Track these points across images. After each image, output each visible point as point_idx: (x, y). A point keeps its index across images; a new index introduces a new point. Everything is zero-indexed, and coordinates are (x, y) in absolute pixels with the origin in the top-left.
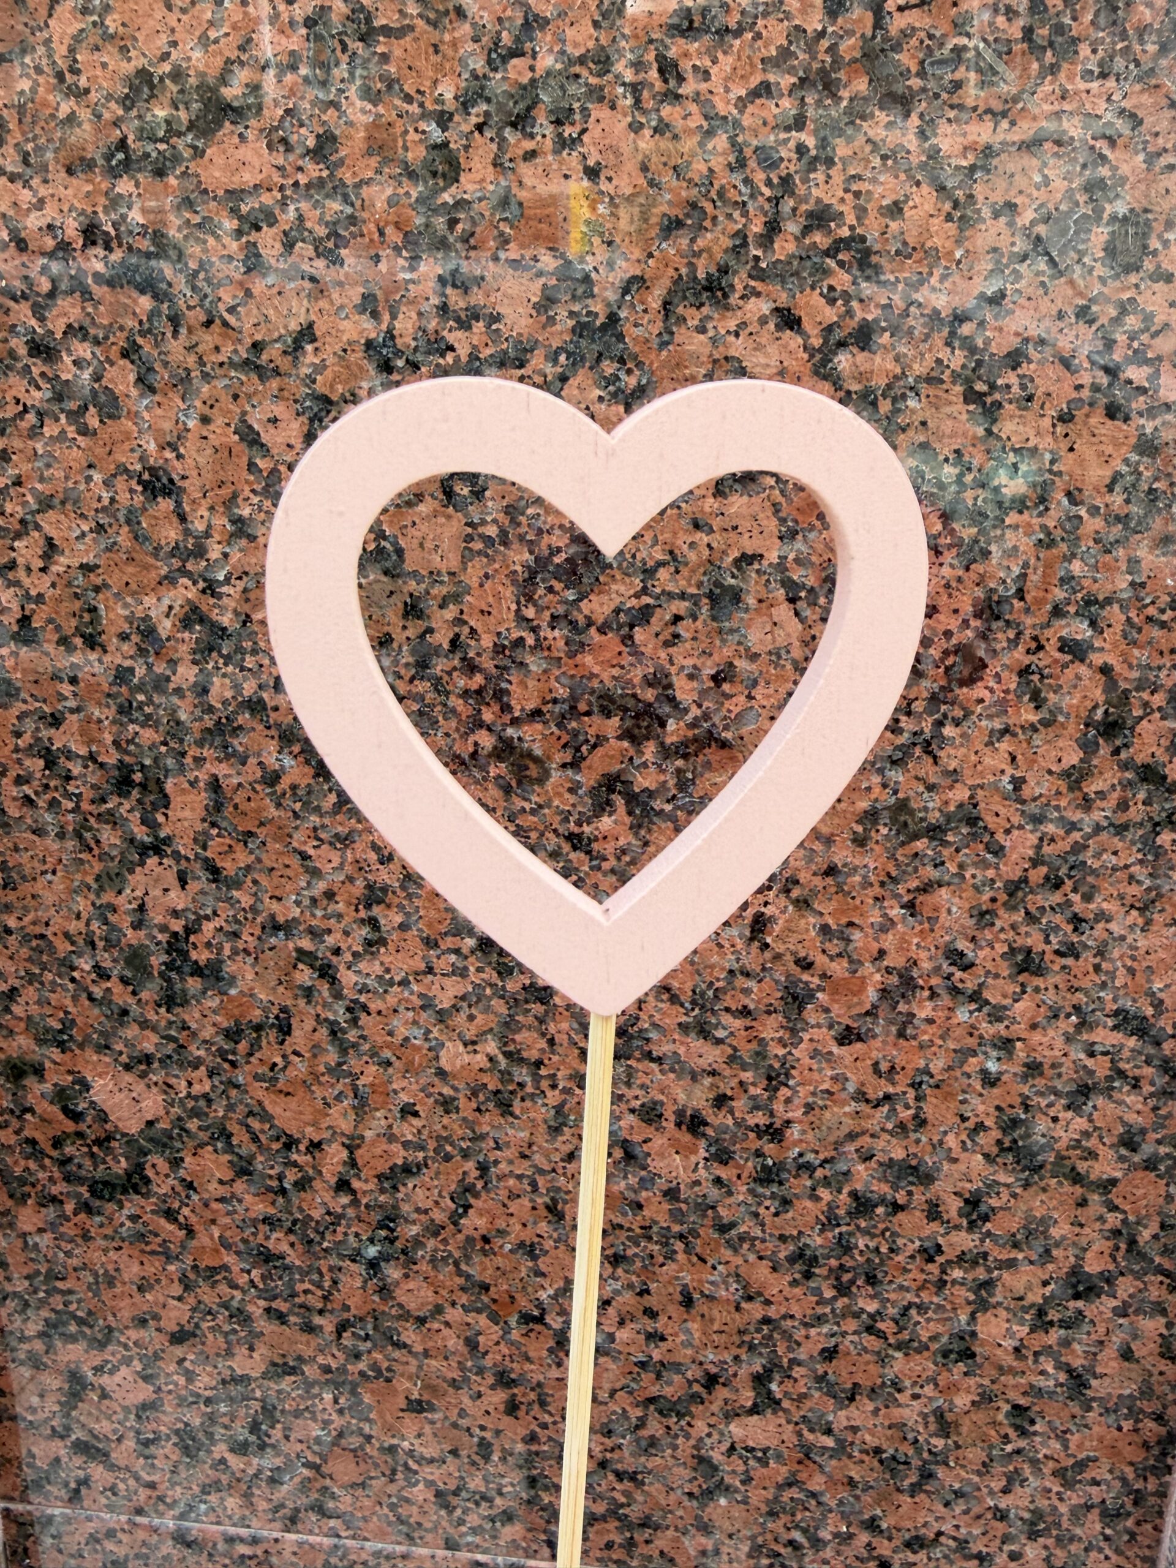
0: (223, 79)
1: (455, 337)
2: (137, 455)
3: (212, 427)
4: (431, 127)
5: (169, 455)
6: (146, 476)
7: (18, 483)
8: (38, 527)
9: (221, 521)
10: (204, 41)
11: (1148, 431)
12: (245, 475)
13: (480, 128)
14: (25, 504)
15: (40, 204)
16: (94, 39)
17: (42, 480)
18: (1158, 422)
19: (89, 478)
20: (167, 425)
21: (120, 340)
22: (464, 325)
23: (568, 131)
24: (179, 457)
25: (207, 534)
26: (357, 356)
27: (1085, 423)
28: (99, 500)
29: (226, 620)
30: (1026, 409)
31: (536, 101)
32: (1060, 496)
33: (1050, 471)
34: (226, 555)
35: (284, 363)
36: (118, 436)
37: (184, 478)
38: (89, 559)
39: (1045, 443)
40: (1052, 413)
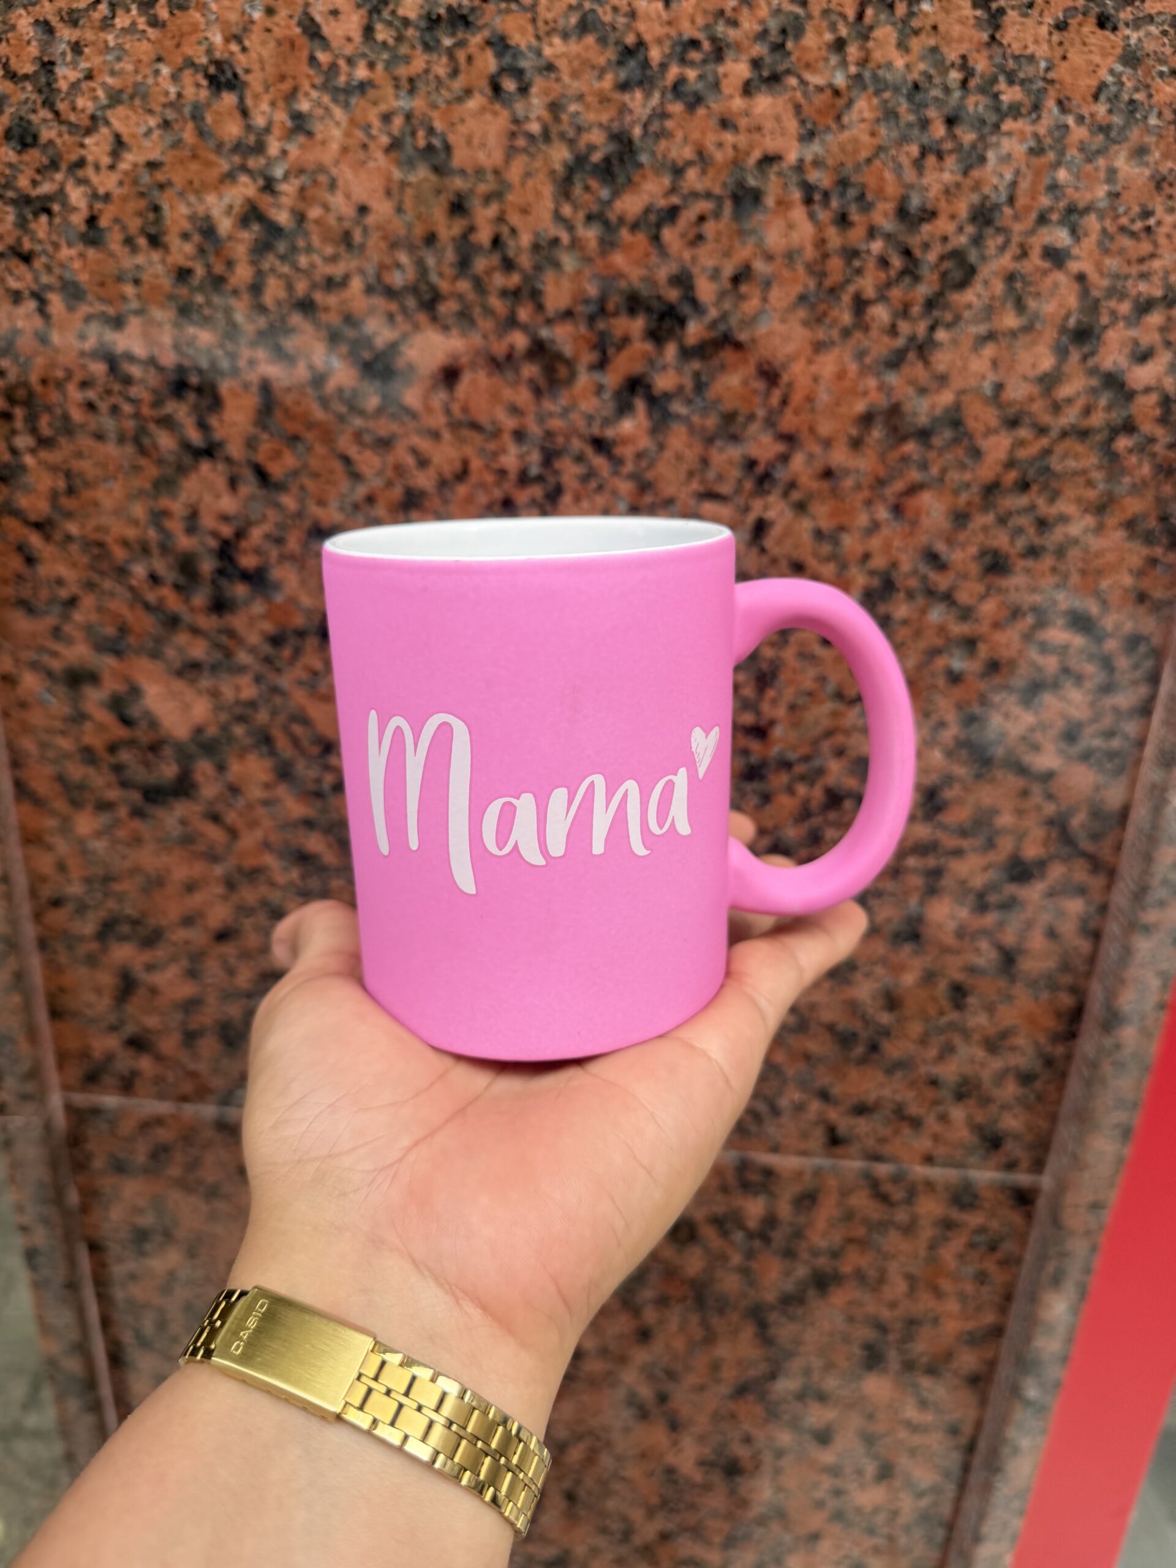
2: (203, 48)
3: (276, 19)
5: (234, 47)
6: (212, 70)
7: (89, 76)
8: (107, 123)
9: (281, 117)
11: (1133, 41)
12: (306, 69)
14: (95, 99)
17: (112, 73)
18: (1141, 33)
19: (157, 72)
20: (233, 17)
24: (244, 50)
25: (268, 130)
27: (1078, 32)
28: (167, 93)
29: (282, 218)
30: (1026, 15)
32: (1050, 104)
33: (1045, 79)
34: (284, 153)
36: (186, 28)
37: (248, 71)
38: (155, 155)
39: (1041, 51)
40: (1049, 20)
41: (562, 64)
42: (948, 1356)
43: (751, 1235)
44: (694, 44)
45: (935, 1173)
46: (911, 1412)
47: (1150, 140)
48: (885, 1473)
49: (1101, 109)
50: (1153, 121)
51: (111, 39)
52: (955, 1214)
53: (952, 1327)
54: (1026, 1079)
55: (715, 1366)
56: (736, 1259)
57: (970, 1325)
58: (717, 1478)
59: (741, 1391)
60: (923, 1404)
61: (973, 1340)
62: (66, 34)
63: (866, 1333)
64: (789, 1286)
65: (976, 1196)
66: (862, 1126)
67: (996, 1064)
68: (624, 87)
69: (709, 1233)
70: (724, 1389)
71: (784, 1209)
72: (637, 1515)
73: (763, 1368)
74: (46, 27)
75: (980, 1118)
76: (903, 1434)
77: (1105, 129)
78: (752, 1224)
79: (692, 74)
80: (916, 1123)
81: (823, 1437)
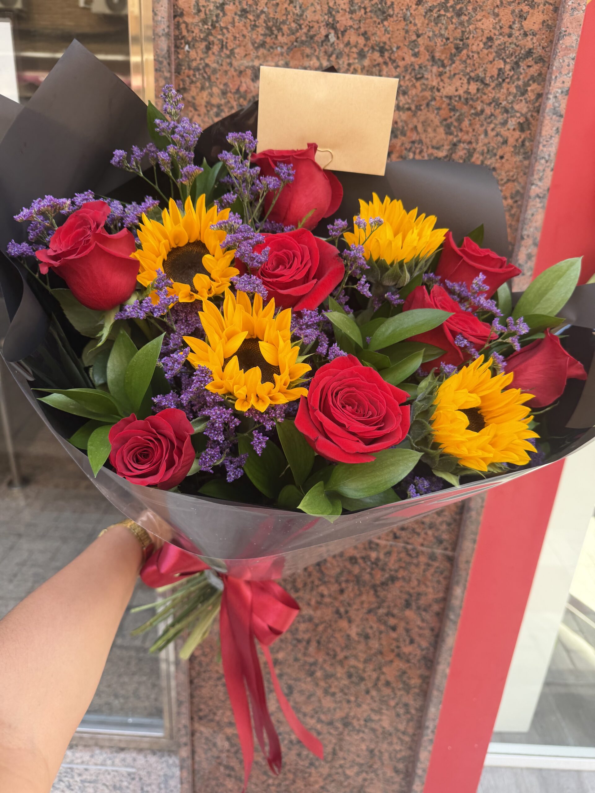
42: (430, 606)
43: (373, 563)
45: (424, 549)
46: (419, 623)
48: (412, 642)
52: (431, 562)
53: (431, 597)
54: (449, 524)
55: (362, 603)
56: (368, 570)
57: (436, 597)
58: (362, 640)
59: (370, 611)
60: (423, 620)
61: (437, 601)
63: (406, 596)
64: (383, 579)
65: (436, 557)
66: (403, 534)
67: (440, 519)
69: (360, 561)
70: (365, 611)
71: (382, 556)
72: (338, 650)
73: (375, 605)
75: (436, 534)
76: (417, 629)
78: (373, 560)
80: (418, 534)
81: (394, 629)
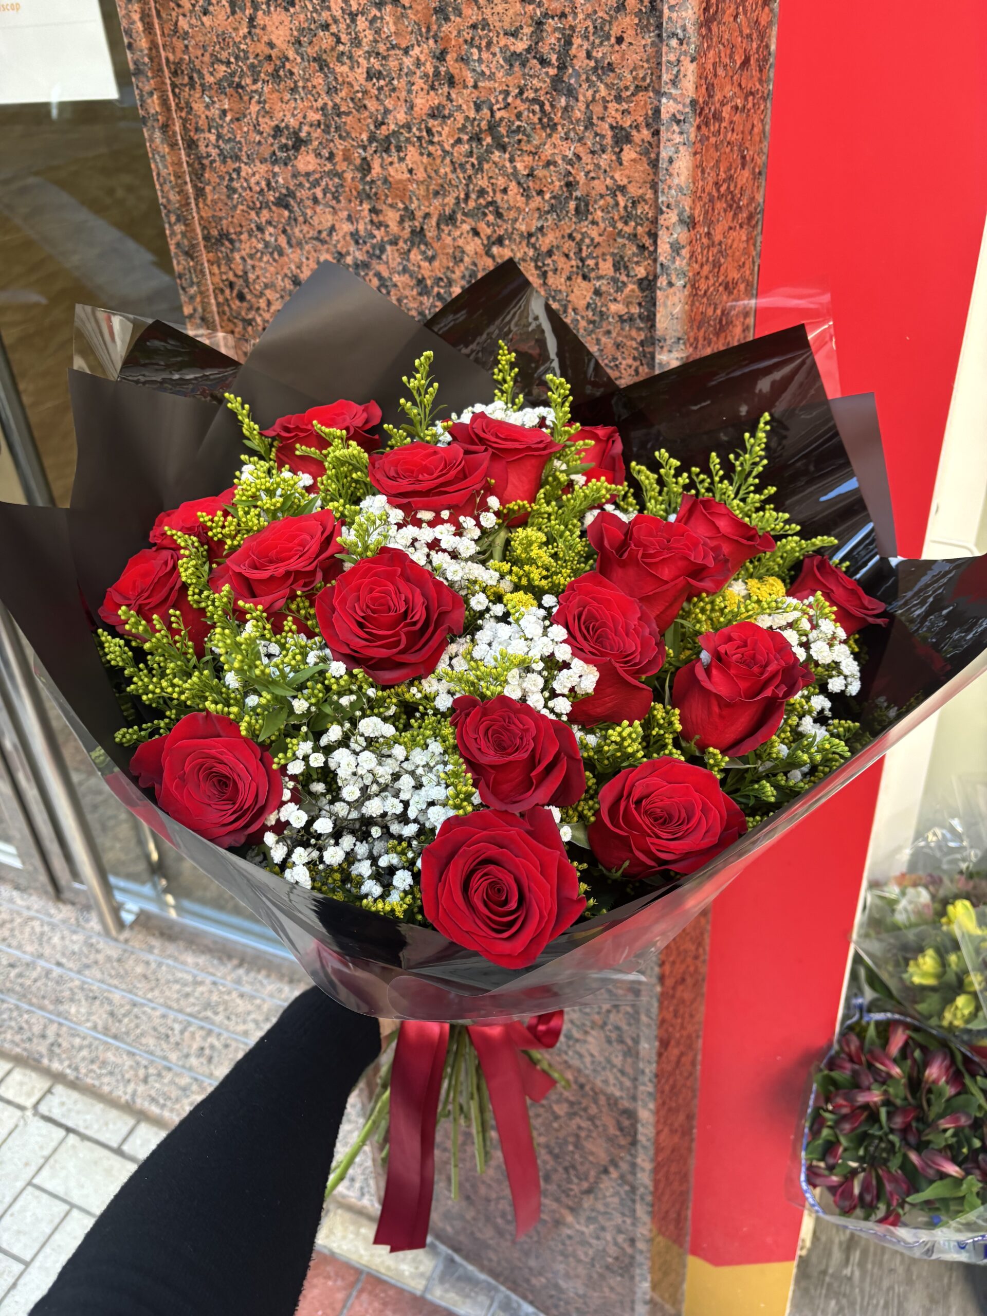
0: (300, 129)
1: (376, 232)
4: (361, 151)
10: (293, 115)
13: (375, 152)
15: (254, 174)
16: (262, 113)
21: (280, 226)
22: (378, 228)
23: (402, 155)
26: (348, 238)
31: (390, 143)
35: (327, 239)
39: (563, 288)
40: (564, 276)
41: (399, 284)
44: (441, 279)
47: (611, 328)
49: (590, 313)
50: (611, 320)
51: (263, 265)
62: (249, 262)
68: (420, 294)
74: (243, 258)
77: (593, 322)
79: (442, 291)
